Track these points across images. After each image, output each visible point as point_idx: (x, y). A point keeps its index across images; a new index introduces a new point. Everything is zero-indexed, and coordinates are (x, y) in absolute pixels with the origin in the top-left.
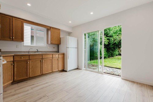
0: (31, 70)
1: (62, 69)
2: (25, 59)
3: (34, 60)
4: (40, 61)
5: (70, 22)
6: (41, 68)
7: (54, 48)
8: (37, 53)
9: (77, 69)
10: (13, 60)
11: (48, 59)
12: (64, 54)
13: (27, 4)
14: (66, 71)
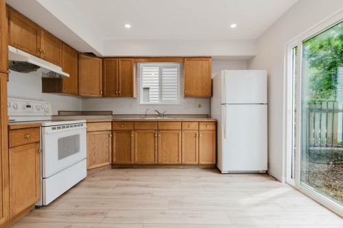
0: (136, 150)
1: (210, 163)
2: (127, 129)
3: (142, 131)
4: (152, 135)
5: (233, 26)
6: (156, 149)
7: (200, 106)
8: (159, 118)
9: (266, 174)
10: (110, 129)
11: (170, 132)
12: (216, 123)
13: (124, 25)
14: (220, 172)
